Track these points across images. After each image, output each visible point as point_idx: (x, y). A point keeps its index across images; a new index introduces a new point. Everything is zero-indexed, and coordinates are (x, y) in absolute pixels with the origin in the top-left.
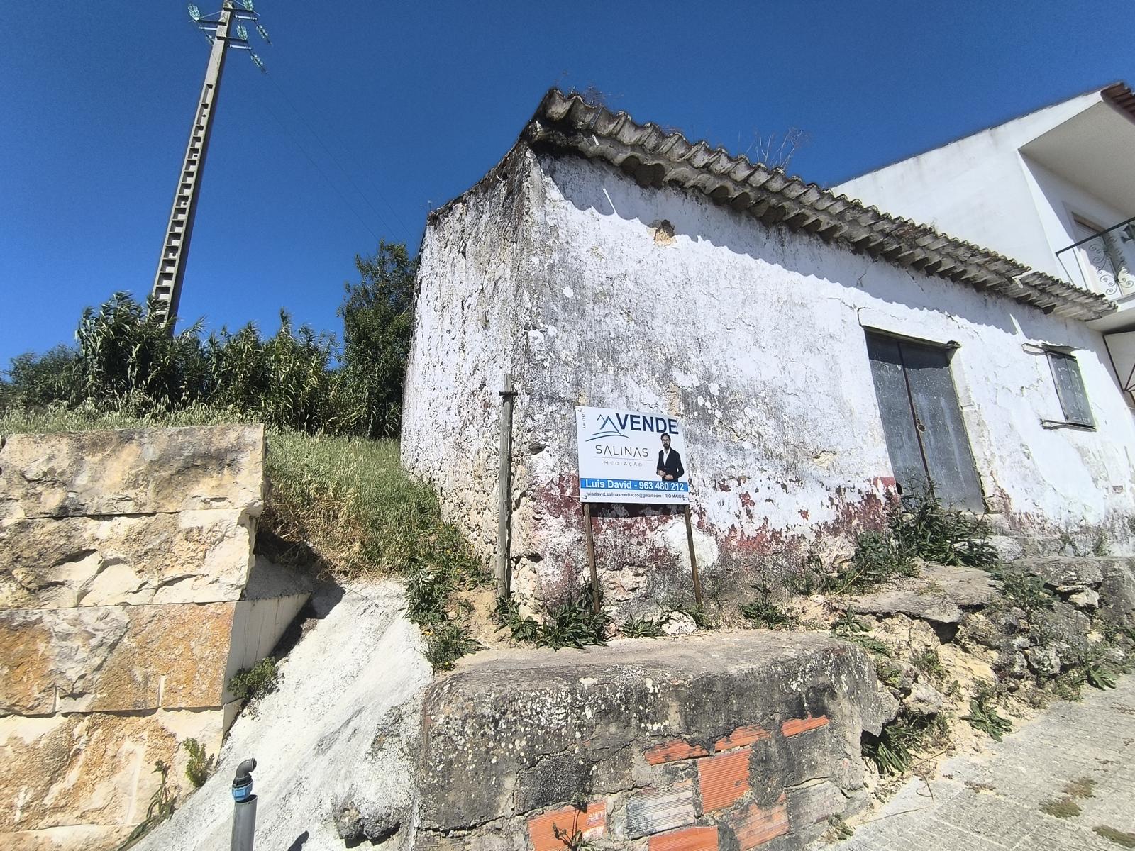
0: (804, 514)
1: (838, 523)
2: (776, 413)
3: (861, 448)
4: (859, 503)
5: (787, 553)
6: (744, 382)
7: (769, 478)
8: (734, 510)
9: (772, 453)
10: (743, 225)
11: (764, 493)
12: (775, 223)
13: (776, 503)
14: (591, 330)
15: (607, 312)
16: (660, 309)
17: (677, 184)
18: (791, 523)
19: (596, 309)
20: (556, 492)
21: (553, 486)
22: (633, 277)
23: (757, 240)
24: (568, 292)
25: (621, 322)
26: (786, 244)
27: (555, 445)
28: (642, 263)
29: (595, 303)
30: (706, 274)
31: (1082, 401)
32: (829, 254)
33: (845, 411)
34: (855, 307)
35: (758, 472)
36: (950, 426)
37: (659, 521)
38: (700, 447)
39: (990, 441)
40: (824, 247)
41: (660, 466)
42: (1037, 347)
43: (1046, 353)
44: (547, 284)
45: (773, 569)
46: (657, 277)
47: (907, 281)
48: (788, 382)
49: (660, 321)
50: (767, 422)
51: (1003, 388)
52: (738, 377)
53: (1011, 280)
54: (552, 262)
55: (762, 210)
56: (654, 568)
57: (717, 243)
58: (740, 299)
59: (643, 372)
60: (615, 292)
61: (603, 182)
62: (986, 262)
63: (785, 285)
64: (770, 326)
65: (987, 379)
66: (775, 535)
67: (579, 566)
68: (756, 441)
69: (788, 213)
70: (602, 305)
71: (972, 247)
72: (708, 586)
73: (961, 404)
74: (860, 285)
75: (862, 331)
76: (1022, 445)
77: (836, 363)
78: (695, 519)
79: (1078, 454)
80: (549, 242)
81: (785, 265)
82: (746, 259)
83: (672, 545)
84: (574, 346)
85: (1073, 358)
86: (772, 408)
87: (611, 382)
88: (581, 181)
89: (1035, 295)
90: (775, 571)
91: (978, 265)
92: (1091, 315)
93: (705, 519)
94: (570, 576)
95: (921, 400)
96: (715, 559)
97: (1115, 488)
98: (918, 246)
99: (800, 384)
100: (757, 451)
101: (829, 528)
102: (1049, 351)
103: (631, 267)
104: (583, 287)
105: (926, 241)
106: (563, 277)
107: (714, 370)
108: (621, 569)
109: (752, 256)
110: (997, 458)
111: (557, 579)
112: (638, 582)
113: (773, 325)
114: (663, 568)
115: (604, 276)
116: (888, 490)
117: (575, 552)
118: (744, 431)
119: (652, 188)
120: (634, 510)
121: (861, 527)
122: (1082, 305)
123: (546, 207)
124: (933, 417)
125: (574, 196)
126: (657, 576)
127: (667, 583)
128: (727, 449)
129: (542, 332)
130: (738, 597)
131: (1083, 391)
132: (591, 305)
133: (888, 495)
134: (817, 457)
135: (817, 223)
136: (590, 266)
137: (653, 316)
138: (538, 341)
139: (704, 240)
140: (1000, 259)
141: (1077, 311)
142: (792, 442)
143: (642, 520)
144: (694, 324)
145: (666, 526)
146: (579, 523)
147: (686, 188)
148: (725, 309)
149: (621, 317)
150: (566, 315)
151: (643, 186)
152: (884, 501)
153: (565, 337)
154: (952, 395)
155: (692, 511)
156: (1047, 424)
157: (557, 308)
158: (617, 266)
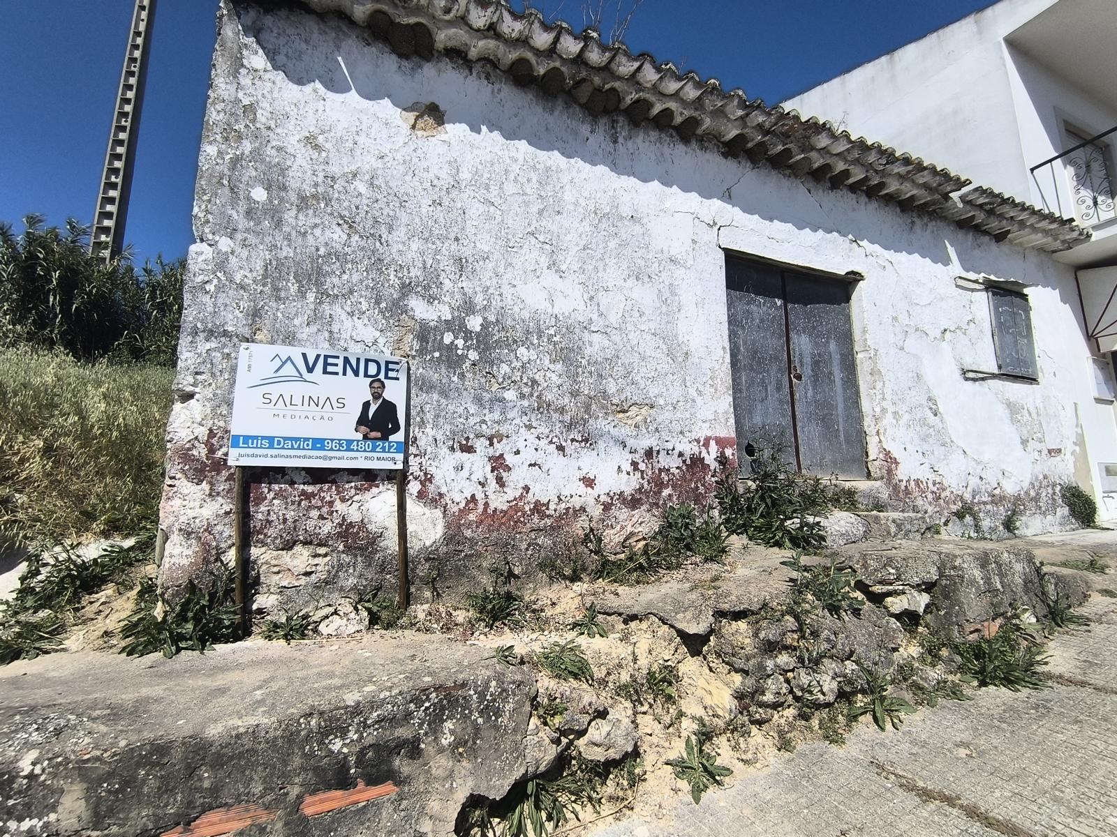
0: (589, 482)
1: (641, 493)
2: (567, 355)
3: (694, 401)
4: (677, 468)
5: (554, 529)
6: (525, 314)
7: (538, 438)
8: (478, 475)
9: (549, 405)
10: (557, 113)
11: (528, 455)
12: (606, 112)
13: (545, 468)
14: (289, 245)
15: (317, 221)
16: (404, 218)
17: (456, 55)
18: (566, 492)
19: (301, 216)
20: (201, 451)
21: (196, 443)
22: (367, 177)
23: (576, 133)
24: (259, 194)
25: (338, 235)
26: (621, 140)
27: (209, 392)
28: (386, 159)
29: (299, 209)
30: (486, 175)
31: (1025, 348)
32: (684, 156)
33: (678, 355)
34: (715, 224)
35: (523, 430)
36: (838, 375)
37: (356, 488)
38: (435, 396)
39: (883, 394)
40: (681, 148)
41: (363, 421)
42: (976, 282)
43: (987, 290)
44: (225, 182)
45: (527, 549)
46: (408, 178)
47: (801, 194)
48: (595, 317)
49: (402, 235)
50: (552, 366)
51: (917, 330)
52: (516, 309)
53: (946, 197)
54: (238, 153)
55: (584, 93)
56: (341, 548)
57: (510, 135)
58: (534, 209)
59: (362, 300)
60: (336, 195)
61: (338, 48)
62: (909, 172)
63: (611, 193)
64: (577, 245)
65: (895, 319)
66: (539, 508)
67: (223, 545)
68: (526, 390)
69: (624, 98)
70: (311, 212)
71: (886, 150)
72: (423, 570)
73: (857, 348)
74: (728, 196)
75: (722, 255)
76: (930, 399)
77: (674, 294)
78: (414, 487)
79: (1007, 411)
80: (240, 126)
81: (615, 167)
82: (555, 158)
83: (374, 519)
84: (259, 266)
85: (1024, 297)
86: (562, 349)
87: (309, 312)
88: (304, 46)
89: (980, 217)
90: (530, 552)
91: (900, 176)
92: (1058, 245)
93: (431, 488)
94: (204, 558)
95: (803, 343)
96: (438, 536)
97: (1050, 451)
98: (813, 148)
99: (614, 319)
100: (526, 403)
101: (624, 499)
102: (992, 287)
103: (367, 162)
104: (284, 188)
105: (823, 141)
106: (254, 173)
107: (479, 300)
108: (291, 548)
109: (563, 154)
110: (889, 416)
111: (185, 562)
112: (316, 565)
113: (583, 243)
114: (355, 548)
115: (321, 175)
116: (723, 454)
117: (219, 528)
118: (509, 378)
119: (416, 59)
120: (319, 476)
121: (675, 499)
122: (1046, 232)
123: (241, 79)
124: (816, 364)
125: (290, 65)
126: (346, 558)
127: (360, 566)
128: (478, 400)
129: (210, 245)
130: (466, 584)
131: (1029, 335)
132: (293, 213)
133: (722, 460)
134: (624, 411)
135: (667, 113)
136: (299, 161)
137: (390, 229)
138: (203, 257)
139: (491, 132)
140: (925, 168)
141: (1038, 239)
142: (586, 392)
143: (330, 489)
144: (457, 239)
145: (368, 495)
146: (230, 491)
147: (471, 61)
148: (510, 221)
149: (338, 229)
150: (252, 224)
151: (402, 56)
152: (714, 465)
153: (245, 253)
154: (846, 338)
155: (411, 477)
156: (971, 375)
157: (237, 216)
158: (345, 161)
